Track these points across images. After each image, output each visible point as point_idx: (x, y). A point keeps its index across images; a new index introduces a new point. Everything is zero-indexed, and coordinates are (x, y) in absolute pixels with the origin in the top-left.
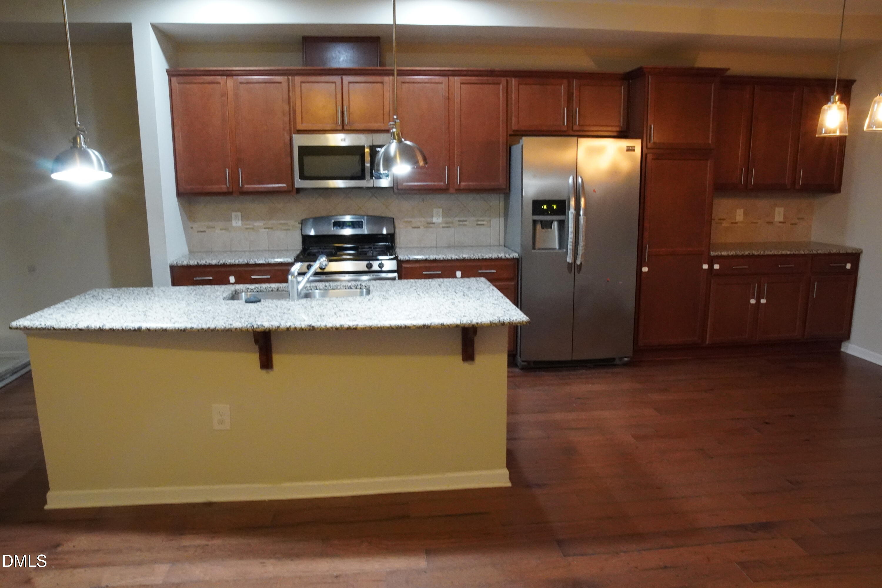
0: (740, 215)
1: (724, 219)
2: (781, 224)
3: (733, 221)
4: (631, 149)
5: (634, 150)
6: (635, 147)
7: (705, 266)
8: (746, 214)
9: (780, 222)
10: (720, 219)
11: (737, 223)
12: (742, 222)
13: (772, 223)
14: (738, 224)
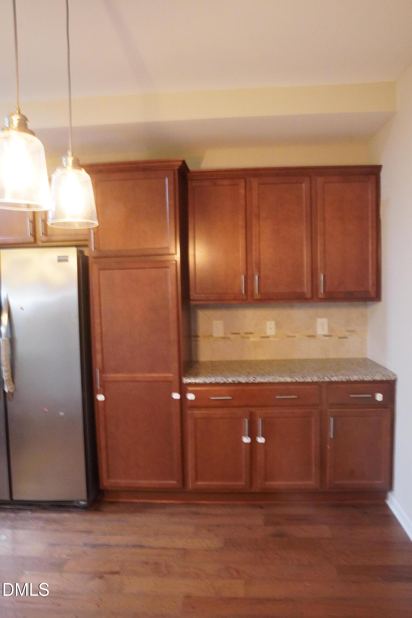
0: (270, 328)
1: (251, 333)
2: (326, 338)
3: (264, 335)
4: (62, 260)
5: (66, 260)
6: (67, 257)
7: (176, 396)
8: (278, 326)
9: (325, 336)
10: (246, 333)
11: (268, 337)
12: (275, 337)
13: (314, 336)
14: (270, 339)
